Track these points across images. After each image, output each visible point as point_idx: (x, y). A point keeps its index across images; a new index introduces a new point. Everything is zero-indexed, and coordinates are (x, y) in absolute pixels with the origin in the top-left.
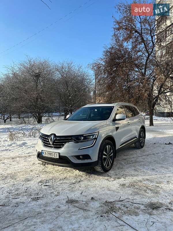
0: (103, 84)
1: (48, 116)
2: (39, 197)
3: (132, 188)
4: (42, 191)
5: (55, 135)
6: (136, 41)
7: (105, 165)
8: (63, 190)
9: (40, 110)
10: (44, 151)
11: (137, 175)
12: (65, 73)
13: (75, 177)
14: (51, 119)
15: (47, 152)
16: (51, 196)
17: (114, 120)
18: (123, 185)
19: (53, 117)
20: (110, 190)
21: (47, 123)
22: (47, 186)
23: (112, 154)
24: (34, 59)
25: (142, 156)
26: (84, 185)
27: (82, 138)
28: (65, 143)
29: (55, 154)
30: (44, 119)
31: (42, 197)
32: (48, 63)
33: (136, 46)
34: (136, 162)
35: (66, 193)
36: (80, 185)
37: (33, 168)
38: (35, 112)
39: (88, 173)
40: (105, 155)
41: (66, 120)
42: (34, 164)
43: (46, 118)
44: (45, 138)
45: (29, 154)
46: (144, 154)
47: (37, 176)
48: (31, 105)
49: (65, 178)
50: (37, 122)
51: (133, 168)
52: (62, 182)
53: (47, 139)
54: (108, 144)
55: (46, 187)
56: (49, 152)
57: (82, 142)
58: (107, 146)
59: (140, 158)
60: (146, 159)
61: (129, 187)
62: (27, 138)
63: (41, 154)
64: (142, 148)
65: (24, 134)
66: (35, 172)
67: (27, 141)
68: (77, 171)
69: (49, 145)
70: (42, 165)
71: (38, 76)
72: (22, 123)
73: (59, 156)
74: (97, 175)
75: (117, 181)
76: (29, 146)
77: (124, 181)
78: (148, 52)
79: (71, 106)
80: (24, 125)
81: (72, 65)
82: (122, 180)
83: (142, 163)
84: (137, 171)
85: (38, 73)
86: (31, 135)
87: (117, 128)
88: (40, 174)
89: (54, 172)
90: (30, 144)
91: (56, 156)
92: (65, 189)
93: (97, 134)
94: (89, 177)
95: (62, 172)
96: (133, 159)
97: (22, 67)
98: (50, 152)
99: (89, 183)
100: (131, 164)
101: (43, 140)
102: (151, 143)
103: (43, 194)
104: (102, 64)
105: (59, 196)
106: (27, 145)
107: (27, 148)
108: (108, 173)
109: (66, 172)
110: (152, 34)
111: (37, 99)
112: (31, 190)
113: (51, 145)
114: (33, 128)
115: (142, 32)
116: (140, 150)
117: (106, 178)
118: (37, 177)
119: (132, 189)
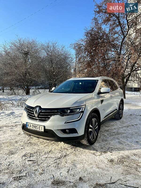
0: (83, 62)
1: (35, 89)
2: (22, 176)
3: (121, 164)
4: (26, 168)
5: (40, 107)
6: (114, 23)
7: (90, 138)
8: (48, 167)
9: (28, 83)
10: (29, 124)
11: (123, 149)
12: (50, 51)
13: (61, 151)
14: (38, 91)
15: (31, 125)
16: (35, 175)
17: (99, 93)
18: (112, 161)
19: (40, 90)
20: (98, 168)
21: (34, 94)
22: (32, 160)
23: (97, 127)
24: (23, 39)
25: (122, 128)
26: (70, 160)
27: (69, 111)
28: (51, 115)
29: (40, 127)
30: (31, 91)
31: (25, 176)
32: (35, 43)
33: (113, 28)
34: (118, 134)
35: (51, 170)
36: (66, 161)
37: (18, 139)
38: (24, 85)
39: (73, 146)
40: (91, 128)
41: (51, 92)
42: (20, 134)
43: (33, 90)
44: (30, 110)
45: (16, 124)
46: (124, 125)
47: (22, 147)
48: (20, 79)
49: (50, 152)
50: (26, 93)
51: (117, 141)
52: (47, 155)
53: (32, 111)
54: (94, 117)
55: (30, 162)
56: (33, 125)
57: (68, 115)
58: (93, 119)
59: (121, 129)
60: (127, 131)
61: (117, 163)
62: (15, 107)
63: (26, 126)
64: (120, 119)
65: (13, 104)
66: (20, 143)
67: (15, 111)
68: (62, 143)
69: (34, 118)
70: (27, 136)
71: (26, 54)
72: (12, 94)
73: (45, 129)
74: (83, 148)
75: (104, 155)
76: (17, 116)
77: (111, 156)
78: (123, 34)
79: (55, 81)
80: (13, 96)
81: (56, 45)
82: (109, 155)
83: (125, 135)
84: (122, 144)
85: (27, 51)
86: (19, 105)
87: (102, 101)
88: (24, 145)
89: (39, 143)
90: (18, 114)
91: (41, 129)
92: (50, 166)
93: (83, 107)
94: (75, 151)
95: (47, 144)
96: (114, 131)
97: (13, 45)
98: (35, 125)
99: (75, 158)
100: (114, 136)
101: (28, 112)
102: (127, 114)
103: (26, 172)
104: (82, 45)
105: (44, 174)
106: (15, 114)
107: (14, 117)
108: (93, 146)
109: (51, 143)
110: (128, 19)
111: (26, 73)
112: (14, 165)
113: (36, 117)
114: (21, 98)
115: (119, 16)
116: (119, 121)
117: (92, 151)
118: (22, 149)
119: (122, 167)
